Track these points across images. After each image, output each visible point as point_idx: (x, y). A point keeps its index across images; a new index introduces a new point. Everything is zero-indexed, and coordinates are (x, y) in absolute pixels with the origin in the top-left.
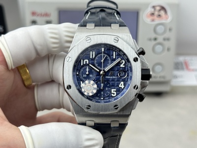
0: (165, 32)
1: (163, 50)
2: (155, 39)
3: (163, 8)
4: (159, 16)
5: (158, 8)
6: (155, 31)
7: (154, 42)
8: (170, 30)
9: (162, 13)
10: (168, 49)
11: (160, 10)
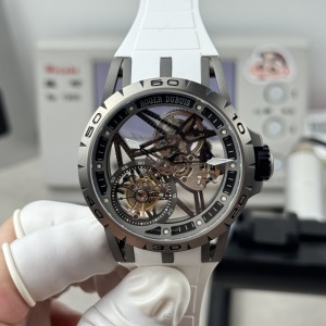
0: (284, 98)
1: (283, 131)
2: (267, 111)
3: (279, 57)
4: (273, 70)
5: (270, 56)
6: (266, 96)
7: (264, 117)
8: (294, 94)
9: (278, 64)
10: (292, 130)
11: (274, 60)
